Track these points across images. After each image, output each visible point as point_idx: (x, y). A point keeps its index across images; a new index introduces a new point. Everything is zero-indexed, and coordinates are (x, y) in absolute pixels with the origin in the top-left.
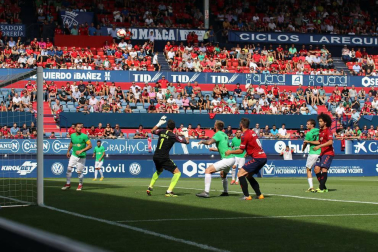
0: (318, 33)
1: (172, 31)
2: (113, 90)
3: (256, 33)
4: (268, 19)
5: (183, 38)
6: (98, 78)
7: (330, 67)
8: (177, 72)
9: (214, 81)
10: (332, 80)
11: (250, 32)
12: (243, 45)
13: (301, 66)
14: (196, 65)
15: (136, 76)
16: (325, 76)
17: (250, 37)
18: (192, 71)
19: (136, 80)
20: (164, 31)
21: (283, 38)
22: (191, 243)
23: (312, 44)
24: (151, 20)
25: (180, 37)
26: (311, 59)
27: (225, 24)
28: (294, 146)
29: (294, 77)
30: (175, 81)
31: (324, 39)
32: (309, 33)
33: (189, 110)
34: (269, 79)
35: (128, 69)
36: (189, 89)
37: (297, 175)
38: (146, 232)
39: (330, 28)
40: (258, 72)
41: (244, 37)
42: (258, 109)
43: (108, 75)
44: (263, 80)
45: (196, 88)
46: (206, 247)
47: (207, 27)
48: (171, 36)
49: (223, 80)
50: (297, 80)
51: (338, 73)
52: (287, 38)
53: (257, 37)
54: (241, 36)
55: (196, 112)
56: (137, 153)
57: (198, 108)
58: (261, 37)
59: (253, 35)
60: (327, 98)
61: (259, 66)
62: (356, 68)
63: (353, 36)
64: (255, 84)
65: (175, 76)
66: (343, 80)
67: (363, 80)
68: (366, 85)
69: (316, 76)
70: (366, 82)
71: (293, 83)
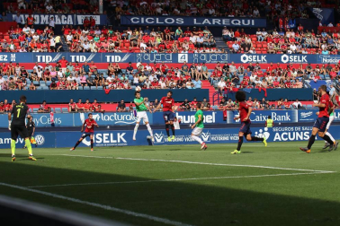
0: (200, 16)
1: (70, 17)
2: (18, 70)
3: (145, 16)
4: (155, 4)
5: (80, 23)
6: (5, 60)
7: (213, 46)
8: (75, 53)
9: (108, 60)
10: (214, 58)
11: (140, 17)
12: (134, 28)
13: (186, 46)
14: (92, 46)
15: (39, 57)
16: (208, 54)
17: (140, 20)
18: (89, 51)
19: (39, 60)
20: (63, 17)
21: (170, 21)
22: (95, 205)
23: (195, 25)
24: (51, 7)
25: (77, 22)
26: (194, 39)
27: (118, 10)
28: (181, 117)
29: (180, 56)
30: (73, 60)
31: (206, 21)
32: (193, 16)
33: (87, 87)
34: (158, 57)
35: (31, 51)
36: (86, 67)
37: (184, 142)
38: (55, 195)
39: (211, 12)
40: (148, 52)
41: (134, 20)
42: (148, 85)
43: (13, 57)
45: (92, 67)
46: (109, 208)
47: (101, 12)
48: (70, 21)
49: (117, 59)
50: (183, 58)
51: (219, 51)
52: (173, 21)
53: (147, 20)
54: (132, 19)
55: (92, 87)
56: (40, 126)
57: (94, 85)
58: (149, 20)
59: (143, 19)
60: (209, 74)
61: (148, 45)
62: (236, 47)
63: (232, 18)
64: (145, 63)
65: (73, 57)
66: (224, 57)
67: (242, 57)
68: (245, 62)
69: (199, 54)
70: (245, 58)
71: (179, 61)
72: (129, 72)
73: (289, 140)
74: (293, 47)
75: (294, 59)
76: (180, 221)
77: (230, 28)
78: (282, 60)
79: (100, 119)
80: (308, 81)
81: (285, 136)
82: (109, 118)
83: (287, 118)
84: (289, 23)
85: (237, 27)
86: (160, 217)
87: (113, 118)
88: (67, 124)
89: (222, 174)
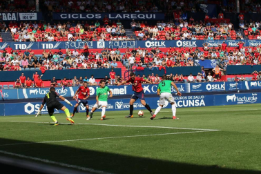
0: (114, 12)
1: (14, 14)
3: (71, 13)
4: (79, 4)
5: (21, 19)
7: (124, 35)
8: (18, 43)
9: (44, 48)
10: (125, 44)
11: (67, 13)
12: (62, 22)
13: (103, 36)
14: (31, 37)
16: (120, 42)
17: (68, 16)
18: (28, 40)
20: (9, 14)
21: (90, 16)
23: (111, 19)
25: (19, 18)
26: (109, 30)
27: (50, 8)
29: (98, 43)
30: (17, 48)
31: (118, 16)
32: (108, 12)
33: (27, 69)
34: (82, 44)
36: (27, 53)
39: (121, 8)
40: (74, 41)
41: (63, 16)
42: (75, 66)
44: (77, 46)
45: (31, 53)
47: (38, 10)
48: (14, 17)
49: (50, 46)
50: (101, 44)
51: (128, 39)
52: (93, 16)
53: (73, 16)
54: (61, 16)
55: (32, 69)
57: (33, 66)
58: (75, 16)
59: (69, 15)
60: (121, 56)
61: (74, 36)
62: (141, 35)
63: (138, 13)
64: (72, 49)
65: (17, 45)
66: (132, 43)
67: (146, 43)
68: (148, 47)
69: (114, 42)
70: (148, 44)
71: (98, 47)
72: (60, 56)
73: (183, 107)
74: (186, 35)
75: (186, 44)
76: (102, 170)
77: (137, 21)
78: (178, 45)
79: (38, 93)
80: (197, 61)
81: (181, 104)
82: (45, 92)
83: (182, 89)
84: (182, 16)
85: (143, 20)
86: (87, 167)
88: (13, 98)
89: (133, 134)
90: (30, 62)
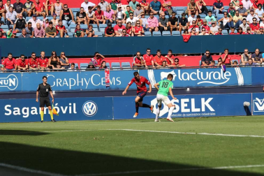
55: (165, 33)
56: (91, 88)
72: (217, 10)
79: (177, 79)
82: (189, 77)
87: (194, 76)
90: (163, 20)
